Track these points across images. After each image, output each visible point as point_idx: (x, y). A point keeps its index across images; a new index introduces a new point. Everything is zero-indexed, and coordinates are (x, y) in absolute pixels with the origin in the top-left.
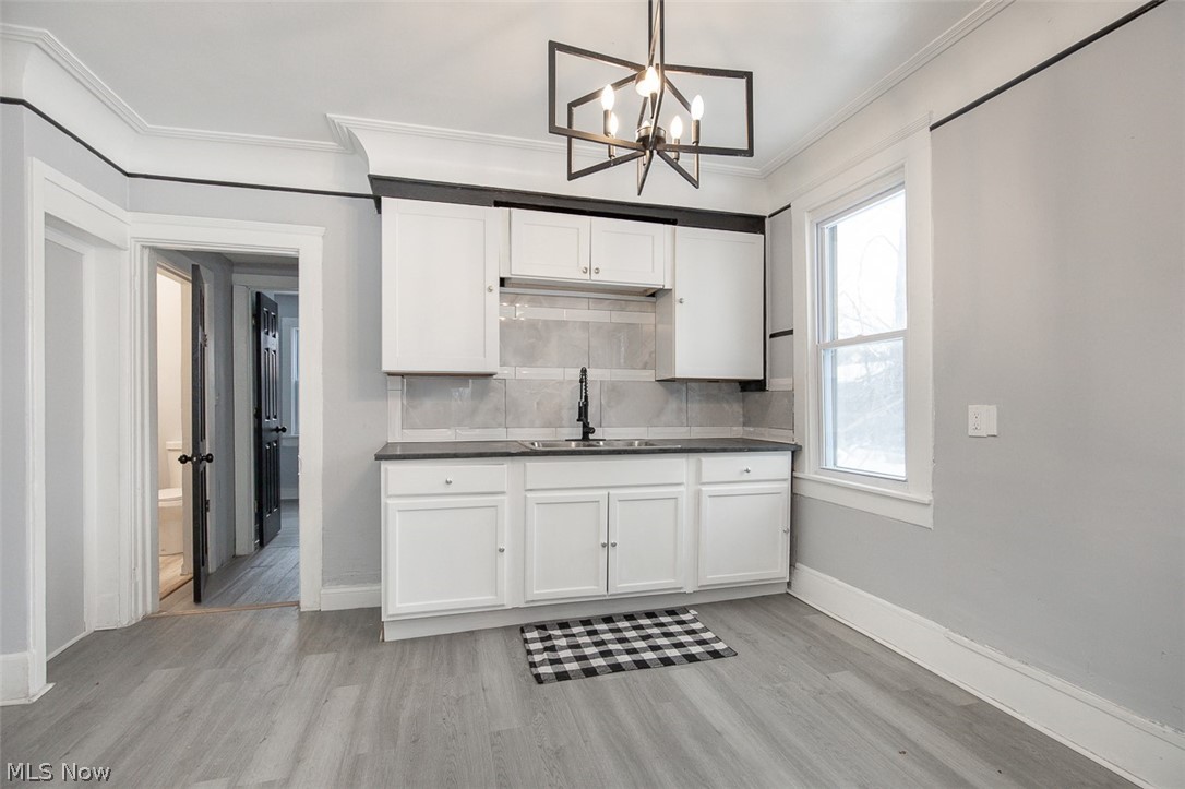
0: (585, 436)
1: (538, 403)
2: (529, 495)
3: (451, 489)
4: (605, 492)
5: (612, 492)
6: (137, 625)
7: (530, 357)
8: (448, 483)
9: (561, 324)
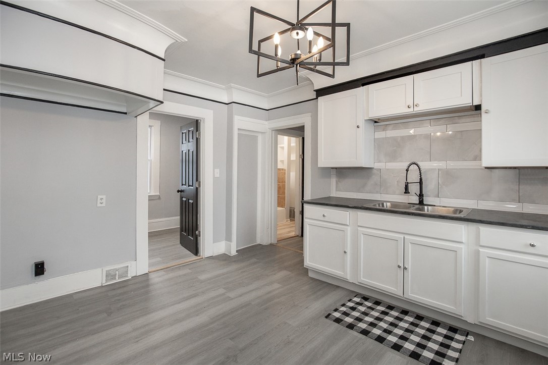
0: (421, 202)
1: (397, 182)
2: (359, 228)
3: (326, 219)
4: (402, 236)
5: (406, 237)
6: (268, 245)
7: (393, 156)
8: (324, 216)
9: (411, 138)
